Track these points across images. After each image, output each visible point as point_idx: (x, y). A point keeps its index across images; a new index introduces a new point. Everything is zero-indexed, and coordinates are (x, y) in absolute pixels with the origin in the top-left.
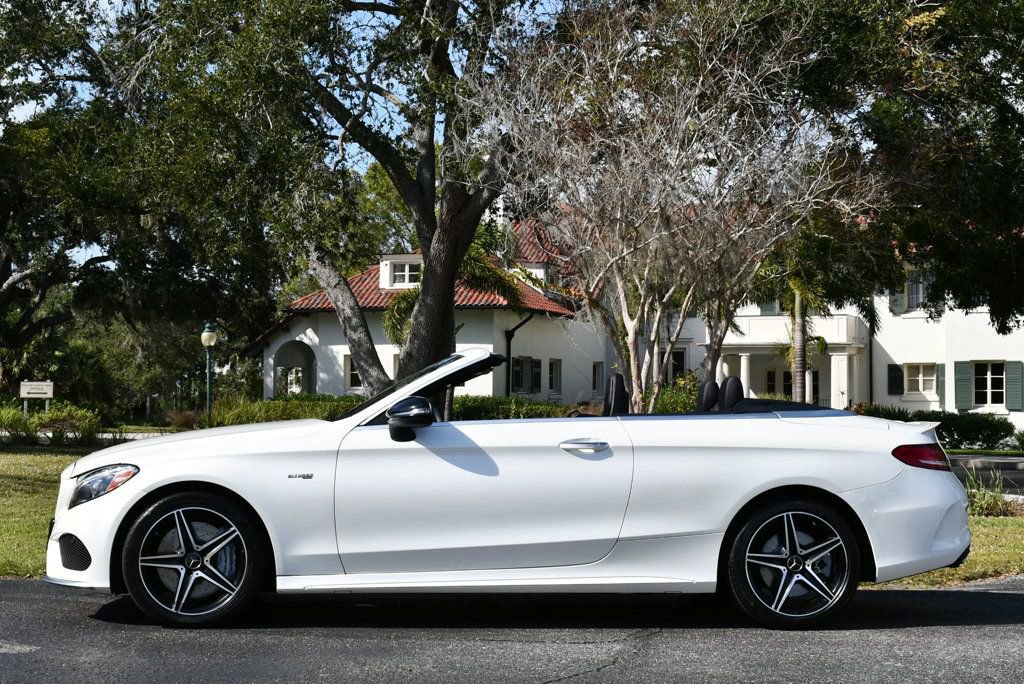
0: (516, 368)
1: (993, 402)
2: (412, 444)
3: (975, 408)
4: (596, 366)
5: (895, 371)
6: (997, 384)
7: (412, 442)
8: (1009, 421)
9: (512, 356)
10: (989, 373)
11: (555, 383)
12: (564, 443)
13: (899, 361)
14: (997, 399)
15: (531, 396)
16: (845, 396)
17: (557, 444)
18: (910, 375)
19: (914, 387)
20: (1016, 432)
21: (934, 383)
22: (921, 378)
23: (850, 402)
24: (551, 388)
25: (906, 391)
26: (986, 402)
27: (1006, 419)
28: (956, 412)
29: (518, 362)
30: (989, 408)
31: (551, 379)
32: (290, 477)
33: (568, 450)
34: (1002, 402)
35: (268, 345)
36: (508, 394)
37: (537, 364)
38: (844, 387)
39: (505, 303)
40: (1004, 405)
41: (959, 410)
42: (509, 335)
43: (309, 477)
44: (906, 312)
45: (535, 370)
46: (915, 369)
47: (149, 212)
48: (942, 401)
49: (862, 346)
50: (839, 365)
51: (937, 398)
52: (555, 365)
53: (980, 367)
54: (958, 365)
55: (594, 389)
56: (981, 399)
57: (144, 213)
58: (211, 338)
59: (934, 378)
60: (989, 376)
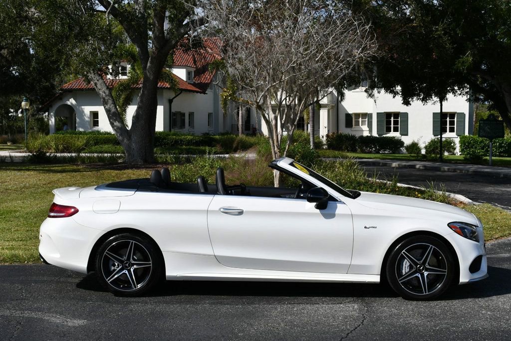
0: (174, 117)
1: (394, 131)
3: (386, 134)
4: (210, 115)
5: (349, 117)
6: (396, 123)
8: (402, 140)
9: (172, 111)
10: (392, 118)
11: (191, 123)
13: (350, 112)
14: (396, 130)
15: (180, 130)
16: (327, 129)
18: (355, 119)
19: (357, 124)
20: (405, 145)
21: (367, 122)
22: (360, 120)
23: (328, 131)
24: (189, 126)
25: (354, 126)
26: (391, 131)
27: (401, 139)
28: (377, 136)
29: (175, 114)
30: (392, 134)
31: (189, 122)
34: (398, 131)
35: (51, 106)
36: (170, 130)
37: (184, 115)
38: (326, 125)
39: (169, 87)
40: (399, 132)
41: (379, 135)
42: (171, 101)
44: (354, 89)
45: (183, 118)
46: (358, 115)
47: (6, 48)
48: (371, 131)
49: (334, 105)
50: (324, 114)
51: (368, 129)
52: (191, 115)
53: (388, 115)
54: (378, 114)
55: (209, 125)
56: (389, 130)
57: (4, 49)
58: (26, 105)
59: (367, 120)
60: (392, 119)
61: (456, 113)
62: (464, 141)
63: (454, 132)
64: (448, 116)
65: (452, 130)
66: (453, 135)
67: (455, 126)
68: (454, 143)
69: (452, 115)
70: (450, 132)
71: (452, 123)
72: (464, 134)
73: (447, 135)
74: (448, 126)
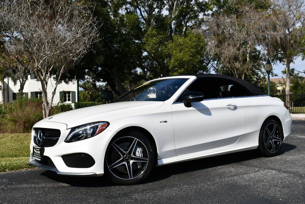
2: (191, 108)
5: (14, 95)
7: (191, 107)
10: (39, 95)
12: (227, 106)
13: (15, 92)
17: (226, 106)
32: (160, 122)
33: (228, 108)
43: (166, 122)
53: (37, 93)
54: (32, 93)
61: (71, 91)
62: (77, 105)
63: (70, 101)
64: (67, 93)
65: (69, 100)
66: (70, 102)
67: (71, 98)
68: (71, 106)
69: (69, 93)
70: (68, 101)
71: (69, 96)
72: (75, 101)
73: (67, 102)
74: (67, 98)
